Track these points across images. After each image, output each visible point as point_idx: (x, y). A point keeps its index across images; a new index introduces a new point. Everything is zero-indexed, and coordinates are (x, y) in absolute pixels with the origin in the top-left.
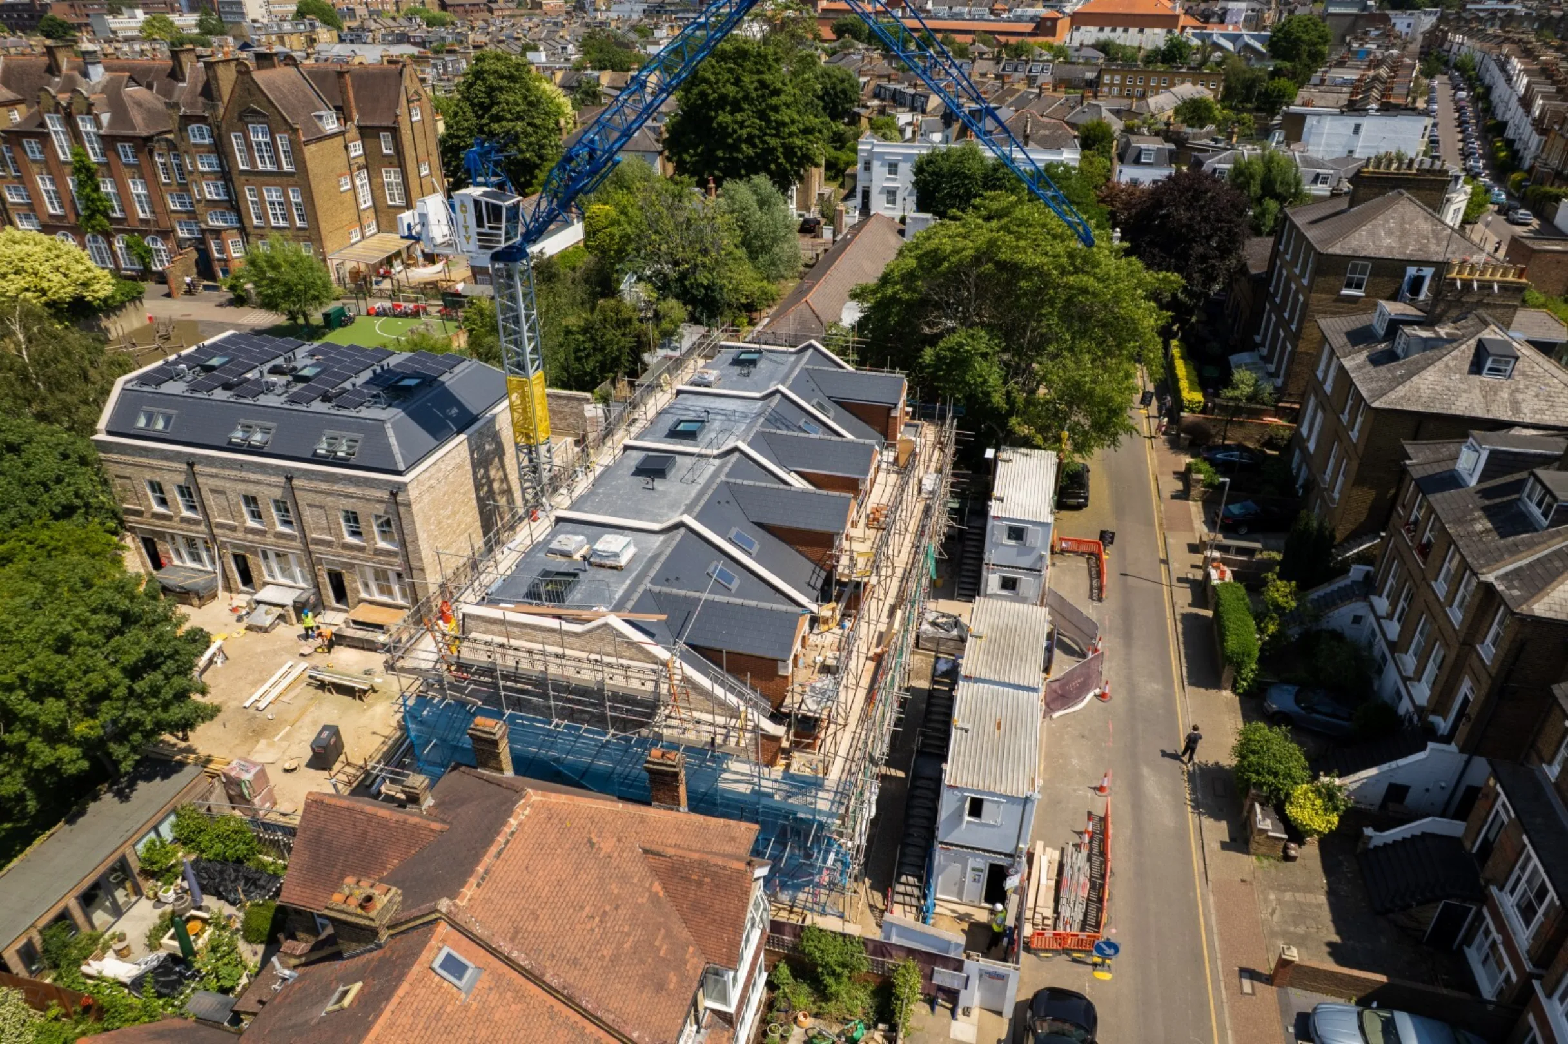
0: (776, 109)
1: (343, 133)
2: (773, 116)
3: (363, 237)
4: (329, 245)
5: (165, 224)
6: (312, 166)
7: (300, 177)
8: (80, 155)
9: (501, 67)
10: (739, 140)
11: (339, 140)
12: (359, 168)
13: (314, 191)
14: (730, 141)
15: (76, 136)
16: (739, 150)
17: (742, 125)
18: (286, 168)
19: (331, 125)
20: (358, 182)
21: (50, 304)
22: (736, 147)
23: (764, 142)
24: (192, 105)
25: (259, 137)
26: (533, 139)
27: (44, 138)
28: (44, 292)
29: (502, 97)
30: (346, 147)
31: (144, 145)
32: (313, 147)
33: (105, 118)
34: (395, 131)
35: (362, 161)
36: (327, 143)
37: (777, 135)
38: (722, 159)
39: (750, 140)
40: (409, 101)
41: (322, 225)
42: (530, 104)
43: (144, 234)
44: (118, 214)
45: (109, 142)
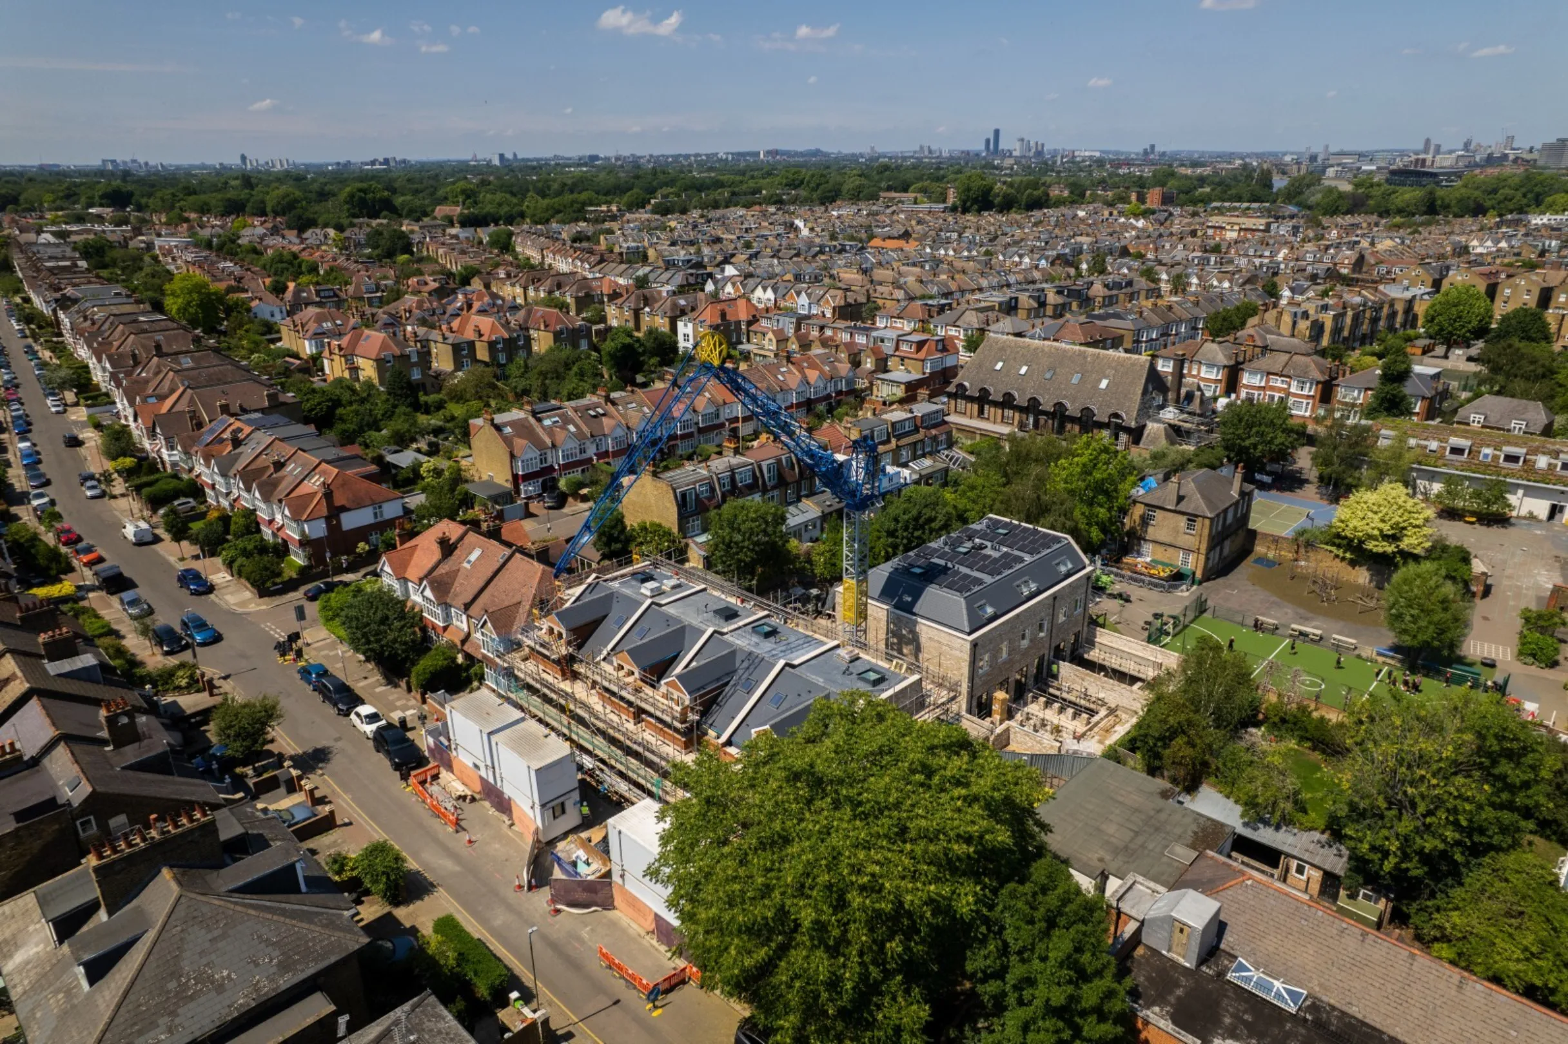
28: (1348, 527)
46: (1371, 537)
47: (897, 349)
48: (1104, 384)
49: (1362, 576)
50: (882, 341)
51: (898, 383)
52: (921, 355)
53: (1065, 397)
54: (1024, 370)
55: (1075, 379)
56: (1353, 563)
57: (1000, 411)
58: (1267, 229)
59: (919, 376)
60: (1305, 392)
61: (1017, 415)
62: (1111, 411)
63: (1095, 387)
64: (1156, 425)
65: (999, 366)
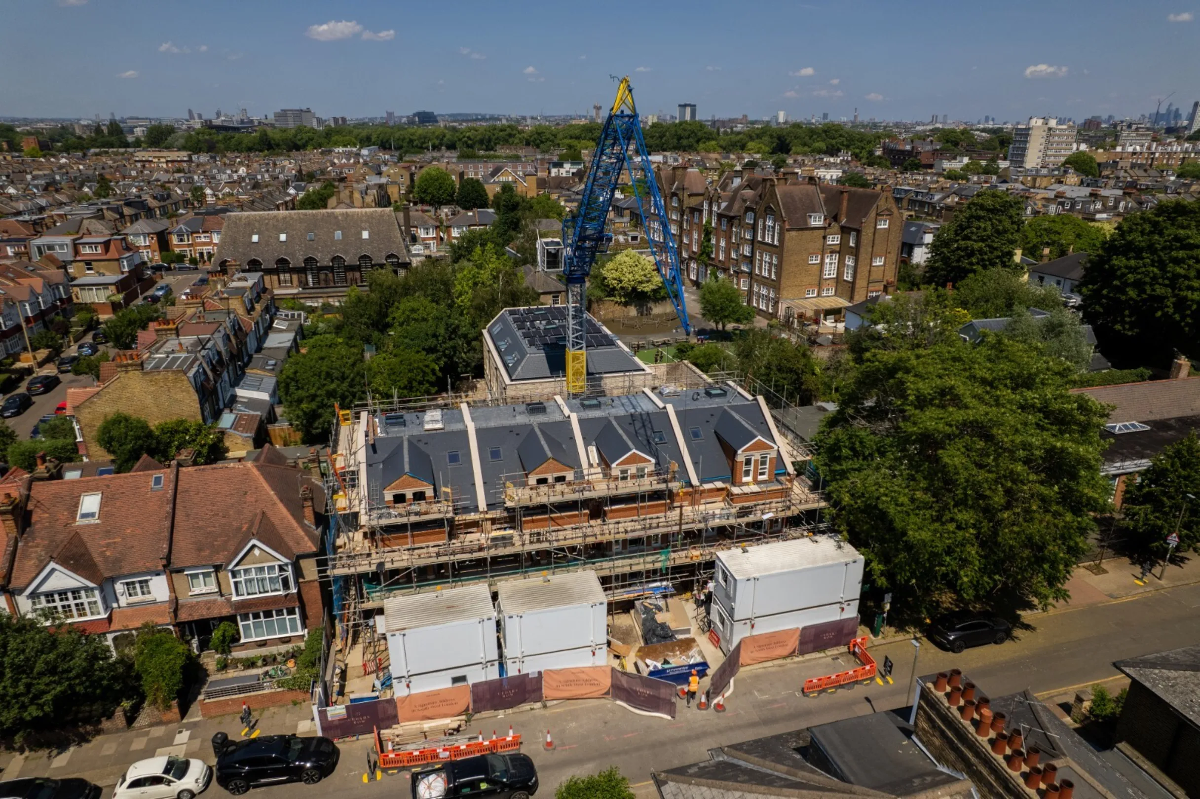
0: (1177, 261)
1: (825, 228)
2: (1170, 267)
3: (819, 295)
4: (784, 293)
5: (726, 266)
6: (787, 243)
7: (778, 250)
8: (709, 222)
9: (989, 202)
10: (1126, 284)
11: (822, 232)
12: (832, 252)
13: (785, 259)
14: (1116, 283)
15: (710, 211)
16: (1125, 293)
17: (1133, 270)
18: (776, 243)
19: (817, 221)
20: (827, 260)
21: (622, 288)
22: (1121, 290)
23: (1154, 290)
24: (752, 202)
25: (769, 223)
26: (986, 257)
27: (701, 211)
28: (621, 281)
29: (976, 223)
30: (824, 238)
31: (731, 220)
32: (793, 233)
33: (724, 205)
34: (858, 232)
35: (838, 248)
36: (807, 233)
37: (1172, 286)
38: (1106, 297)
39: (1138, 285)
40: (878, 214)
41: (783, 281)
42: (998, 232)
43: (718, 268)
44: (713, 256)
45: (720, 216)
46: (641, 282)
47: (76, 252)
48: (365, 235)
49: (633, 311)
50: (51, 247)
51: (105, 286)
52: (113, 253)
53: (336, 251)
54: (283, 237)
55: (338, 234)
56: (626, 304)
57: (275, 278)
58: (190, 160)
59: (121, 277)
60: (430, 236)
61: (295, 277)
62: (384, 255)
63: (360, 238)
64: (419, 259)
65: (255, 238)
